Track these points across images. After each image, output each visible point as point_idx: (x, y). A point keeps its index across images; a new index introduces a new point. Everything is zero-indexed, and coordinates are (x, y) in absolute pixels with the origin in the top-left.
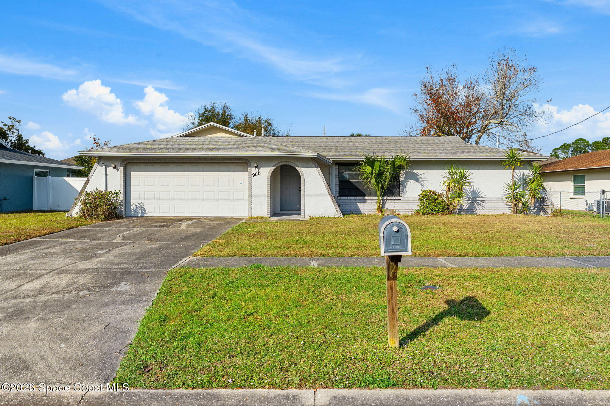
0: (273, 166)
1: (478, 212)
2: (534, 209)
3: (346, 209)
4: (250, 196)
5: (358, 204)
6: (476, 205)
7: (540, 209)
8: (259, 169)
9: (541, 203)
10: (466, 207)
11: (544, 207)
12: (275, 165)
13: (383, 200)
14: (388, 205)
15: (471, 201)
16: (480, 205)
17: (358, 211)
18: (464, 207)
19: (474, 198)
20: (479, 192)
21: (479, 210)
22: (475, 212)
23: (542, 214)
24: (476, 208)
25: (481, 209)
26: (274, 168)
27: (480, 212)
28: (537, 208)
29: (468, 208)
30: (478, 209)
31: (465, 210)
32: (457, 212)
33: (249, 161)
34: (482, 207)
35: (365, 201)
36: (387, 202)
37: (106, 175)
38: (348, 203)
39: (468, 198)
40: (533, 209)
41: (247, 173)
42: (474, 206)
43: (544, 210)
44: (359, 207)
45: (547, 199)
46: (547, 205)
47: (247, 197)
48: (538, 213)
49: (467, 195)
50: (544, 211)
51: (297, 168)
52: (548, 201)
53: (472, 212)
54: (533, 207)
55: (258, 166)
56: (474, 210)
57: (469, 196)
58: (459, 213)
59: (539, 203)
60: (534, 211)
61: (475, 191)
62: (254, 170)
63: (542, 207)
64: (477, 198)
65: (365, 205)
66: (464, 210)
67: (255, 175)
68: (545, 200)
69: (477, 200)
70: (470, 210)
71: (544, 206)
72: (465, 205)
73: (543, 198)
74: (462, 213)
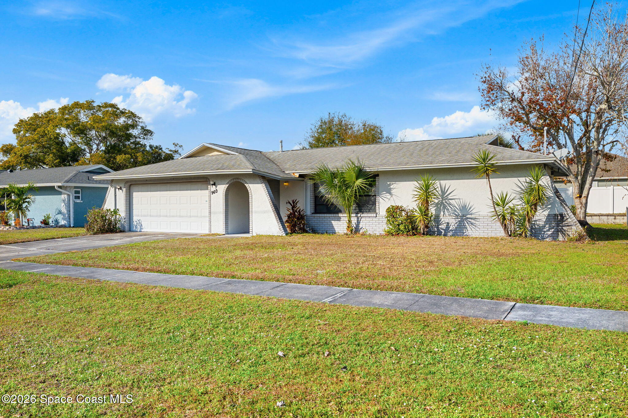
0: (227, 184)
1: (470, 234)
2: (549, 230)
3: (320, 227)
4: (210, 212)
5: (332, 221)
6: (467, 224)
7: (558, 231)
8: (216, 187)
9: (559, 222)
10: (454, 226)
11: (564, 228)
12: (228, 182)
13: (358, 218)
14: (363, 224)
15: (459, 219)
16: (472, 224)
17: (332, 229)
18: (451, 227)
19: (463, 216)
20: (470, 208)
21: (471, 232)
22: (465, 234)
23: (561, 238)
24: (467, 228)
25: (473, 229)
26: (228, 185)
27: (472, 234)
28: (553, 230)
29: (456, 228)
30: (470, 229)
31: (453, 230)
32: (443, 233)
33: (209, 179)
34: (474, 227)
35: (339, 219)
36: (362, 219)
37: (115, 196)
38: (323, 221)
39: (456, 215)
40: (547, 231)
41: (208, 191)
42: (464, 225)
43: (564, 232)
44: (334, 225)
45: (568, 217)
46: (568, 226)
47: (207, 214)
48: (554, 237)
49: (455, 211)
50: (564, 234)
51: (245, 185)
52: (569, 220)
53: (461, 234)
54: (547, 228)
55: (216, 184)
56: (464, 231)
57: (458, 213)
58: (445, 235)
59: (556, 222)
60: (550, 233)
61: (465, 206)
62: (213, 188)
63: (560, 227)
64: (467, 215)
65: (339, 223)
66: (451, 230)
67: (213, 192)
68: (565, 218)
69: (468, 218)
70: (459, 231)
71: (564, 226)
72: (453, 224)
73: (561, 215)
74: (450, 234)
